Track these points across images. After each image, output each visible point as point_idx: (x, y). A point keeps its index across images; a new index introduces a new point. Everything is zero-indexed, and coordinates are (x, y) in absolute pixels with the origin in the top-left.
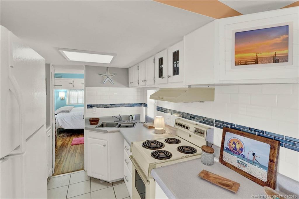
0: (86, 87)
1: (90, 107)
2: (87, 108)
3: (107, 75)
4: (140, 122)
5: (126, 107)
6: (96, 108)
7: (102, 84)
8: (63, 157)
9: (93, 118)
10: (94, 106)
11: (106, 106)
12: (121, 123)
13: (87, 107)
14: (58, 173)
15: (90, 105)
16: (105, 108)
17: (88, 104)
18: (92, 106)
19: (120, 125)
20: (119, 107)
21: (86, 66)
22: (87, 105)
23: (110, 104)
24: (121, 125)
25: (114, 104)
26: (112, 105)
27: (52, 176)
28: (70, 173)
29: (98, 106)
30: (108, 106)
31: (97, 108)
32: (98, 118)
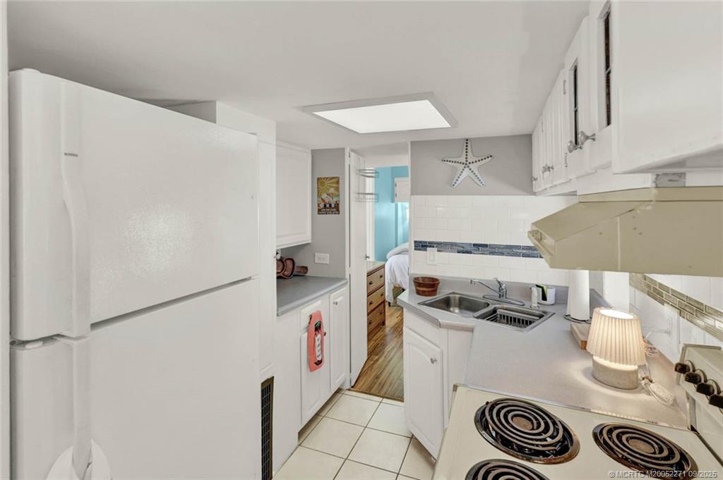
0: (412, 196)
1: (422, 246)
2: (415, 249)
3: (464, 161)
4: (567, 317)
5: (524, 256)
6: (436, 252)
7: (450, 187)
8: (384, 355)
9: (424, 278)
10: (431, 245)
11: (464, 249)
12: (497, 306)
13: (415, 246)
14: (360, 389)
15: (420, 242)
16: (459, 252)
17: (416, 240)
18: (427, 246)
19: (495, 311)
20: (502, 254)
21: (413, 143)
22: (415, 242)
23: (474, 245)
24: (499, 312)
25: (486, 246)
26: (480, 248)
27: (349, 390)
28: (380, 399)
29: (441, 246)
30: (468, 249)
31: (438, 251)
32: (437, 280)
